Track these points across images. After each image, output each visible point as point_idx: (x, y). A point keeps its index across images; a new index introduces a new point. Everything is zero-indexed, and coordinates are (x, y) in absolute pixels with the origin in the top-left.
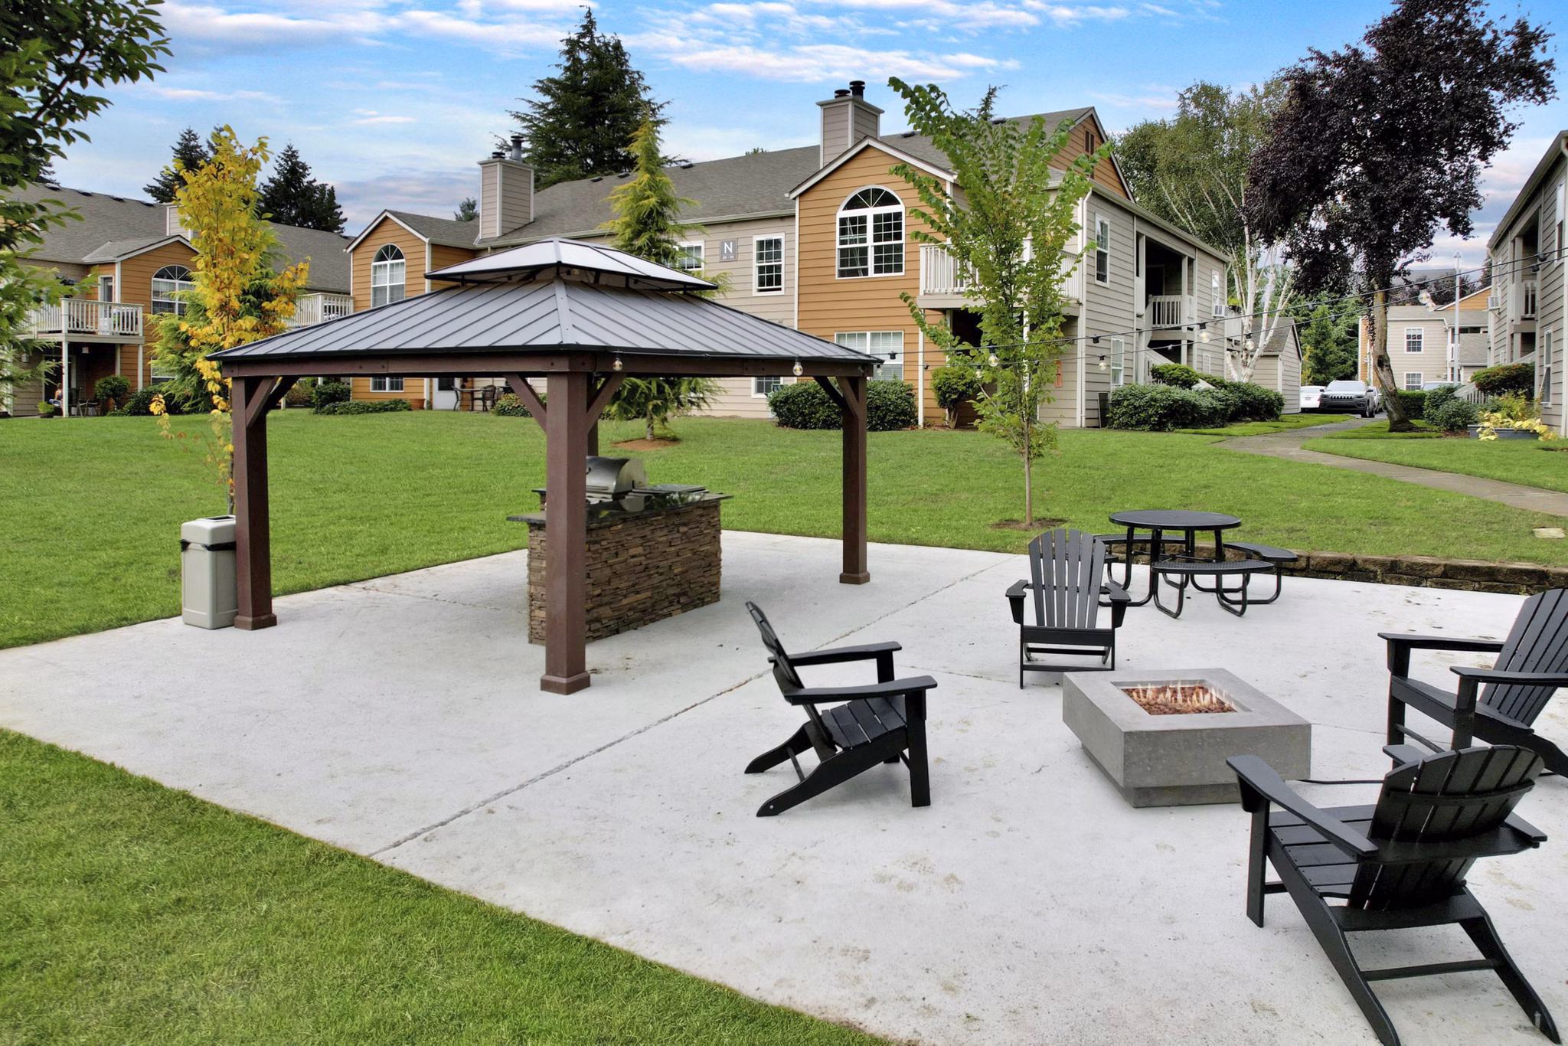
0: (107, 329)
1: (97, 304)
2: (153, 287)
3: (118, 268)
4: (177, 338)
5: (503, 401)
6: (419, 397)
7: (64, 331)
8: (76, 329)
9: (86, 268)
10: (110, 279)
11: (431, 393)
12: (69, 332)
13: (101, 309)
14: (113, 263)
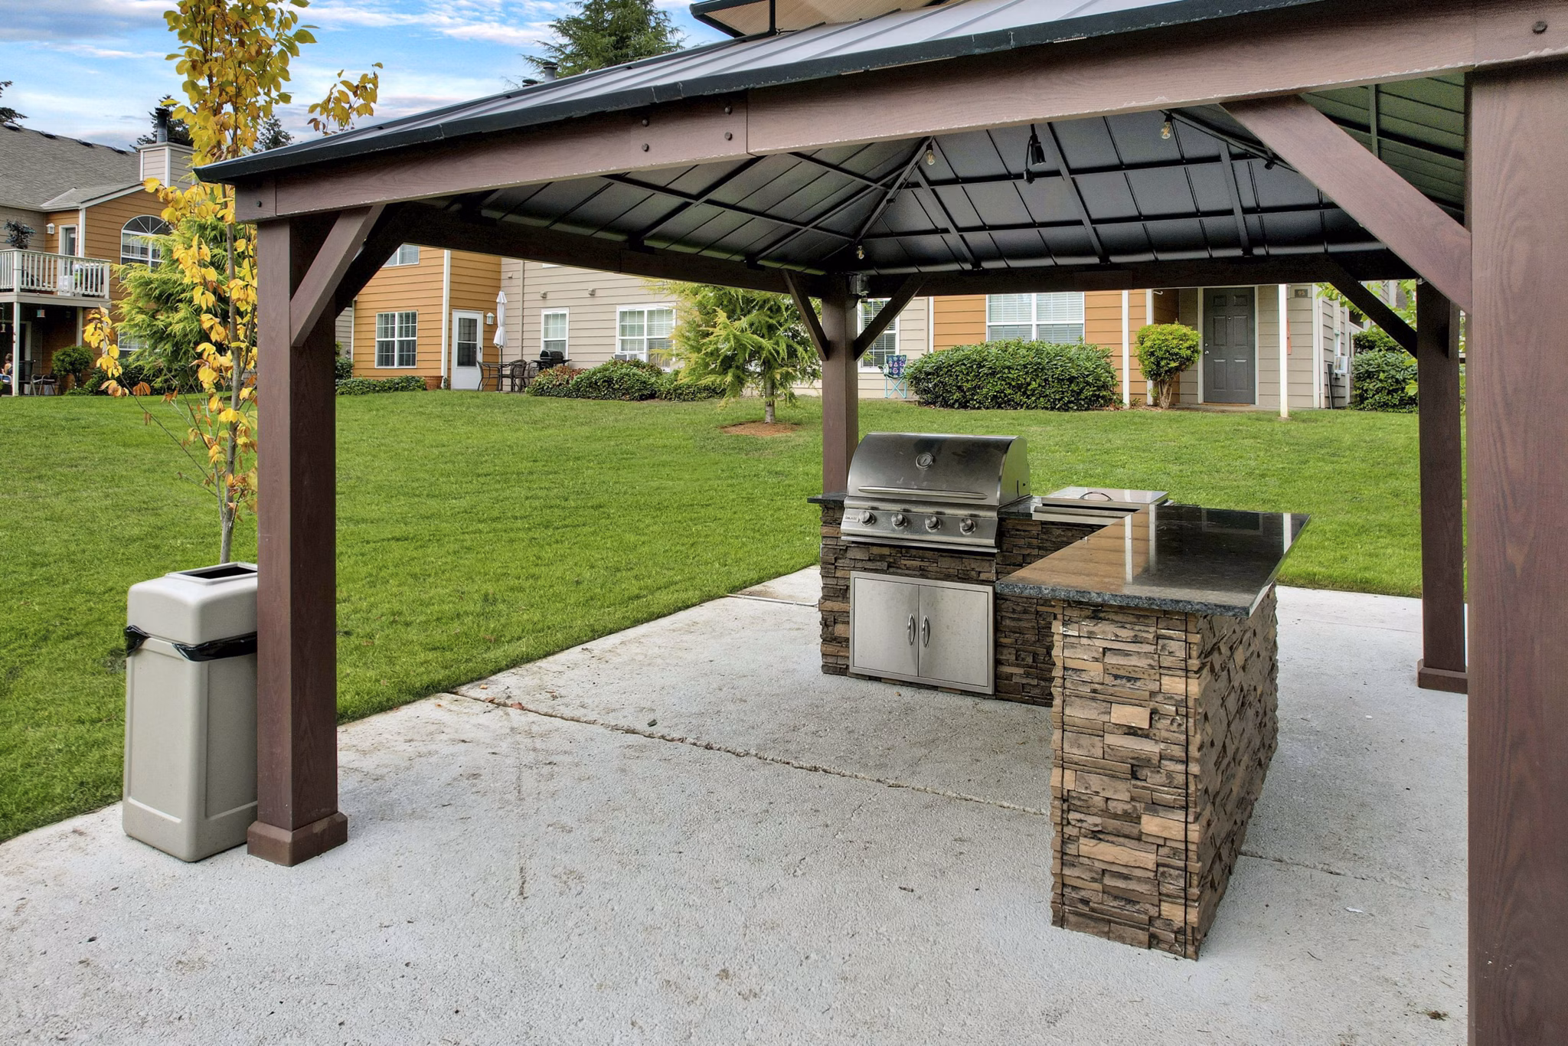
0: (67, 289)
1: (56, 257)
2: (123, 241)
3: (82, 216)
4: (148, 295)
5: (540, 378)
6: (434, 373)
7: (16, 289)
8: (30, 286)
9: (47, 216)
10: (73, 230)
11: (449, 369)
12: (22, 290)
13: (61, 264)
14: (76, 211)
